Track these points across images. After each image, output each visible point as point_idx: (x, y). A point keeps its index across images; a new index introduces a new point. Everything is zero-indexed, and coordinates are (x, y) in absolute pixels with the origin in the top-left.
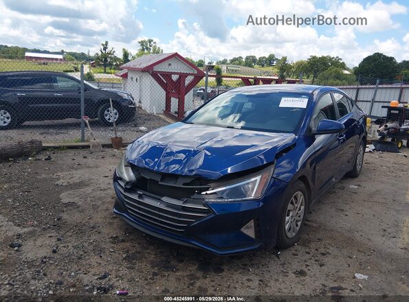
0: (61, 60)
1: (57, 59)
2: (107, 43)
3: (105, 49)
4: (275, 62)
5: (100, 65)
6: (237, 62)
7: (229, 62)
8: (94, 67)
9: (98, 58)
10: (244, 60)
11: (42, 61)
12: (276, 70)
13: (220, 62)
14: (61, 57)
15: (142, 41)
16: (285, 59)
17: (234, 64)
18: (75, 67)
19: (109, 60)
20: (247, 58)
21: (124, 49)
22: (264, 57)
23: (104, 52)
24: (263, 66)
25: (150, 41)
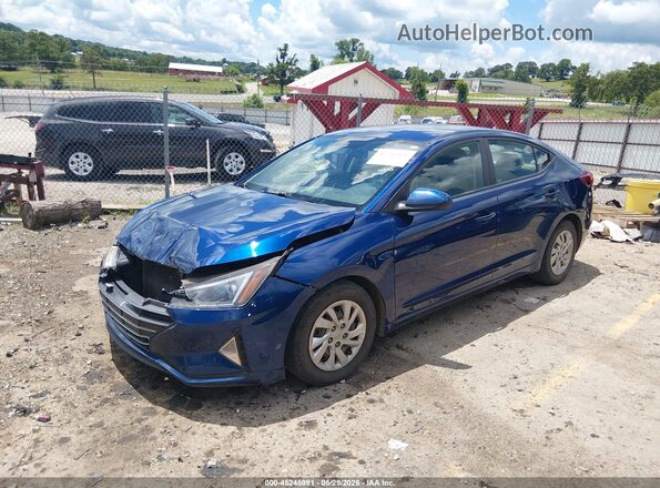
0: (219, 74)
1: (213, 73)
2: (286, 46)
3: (283, 56)
4: (571, 73)
5: (274, 82)
6: (501, 73)
7: (487, 72)
8: (267, 85)
9: (272, 71)
10: (514, 69)
11: (192, 76)
12: (568, 87)
13: (471, 73)
14: (219, 69)
15: (341, 42)
16: (586, 68)
17: (496, 77)
18: (237, 86)
19: (288, 74)
20: (520, 66)
21: (313, 56)
22: (551, 65)
23: (281, 61)
24: (548, 80)
25: (354, 42)
